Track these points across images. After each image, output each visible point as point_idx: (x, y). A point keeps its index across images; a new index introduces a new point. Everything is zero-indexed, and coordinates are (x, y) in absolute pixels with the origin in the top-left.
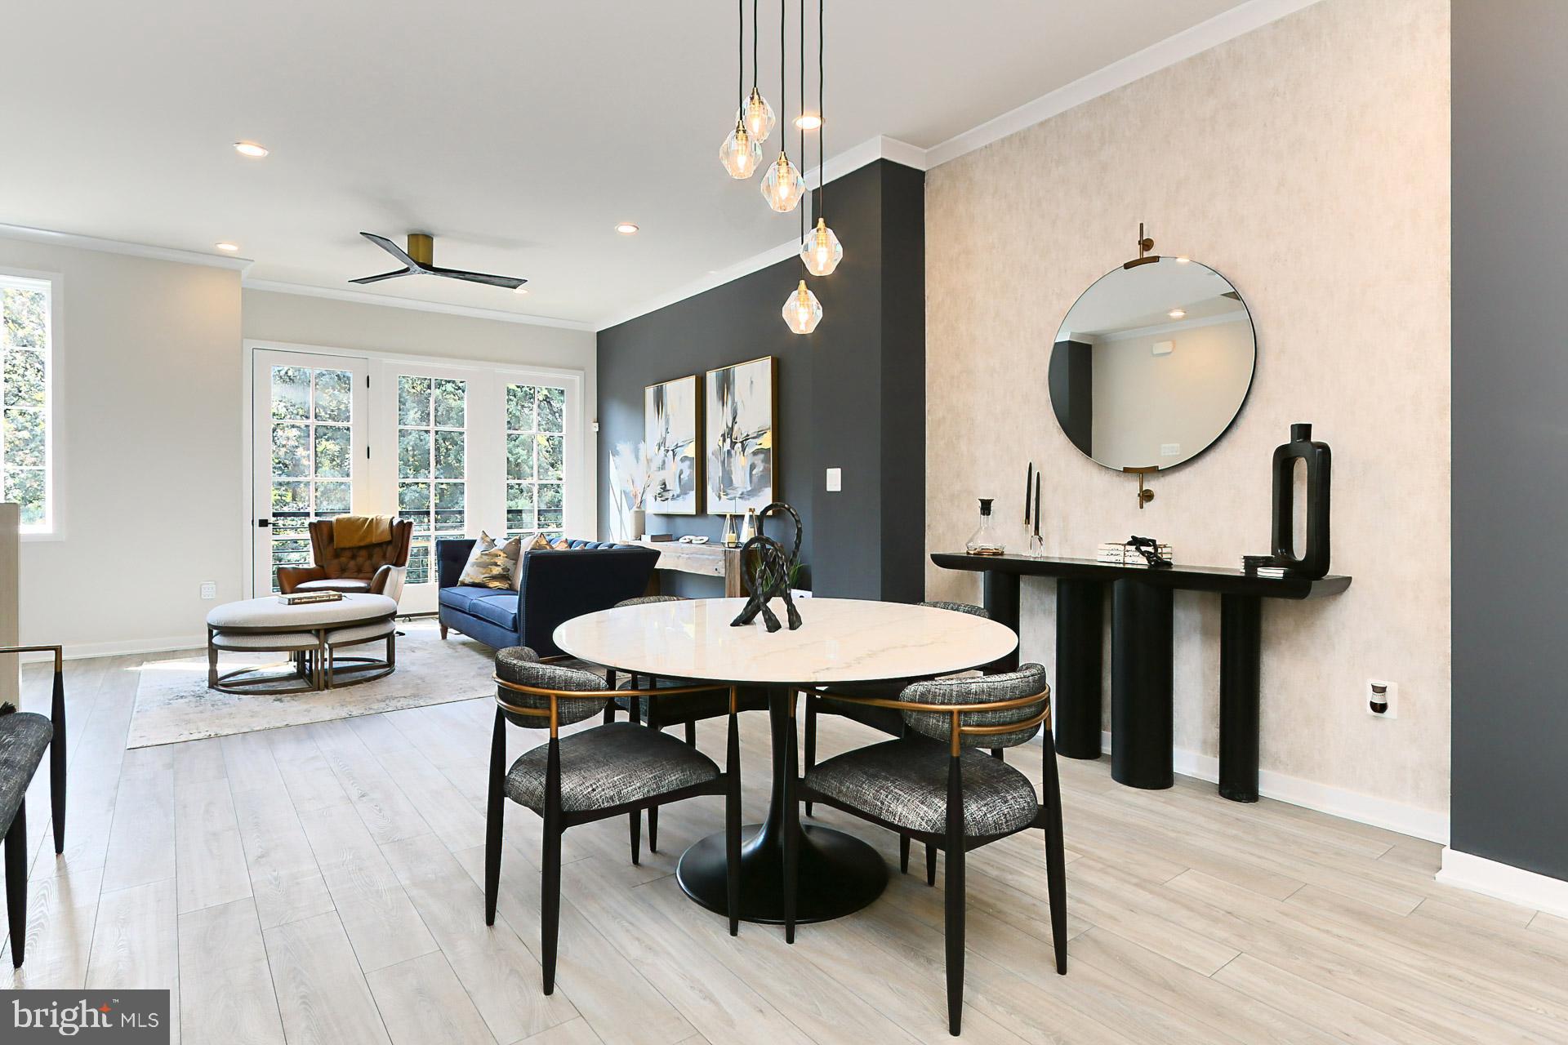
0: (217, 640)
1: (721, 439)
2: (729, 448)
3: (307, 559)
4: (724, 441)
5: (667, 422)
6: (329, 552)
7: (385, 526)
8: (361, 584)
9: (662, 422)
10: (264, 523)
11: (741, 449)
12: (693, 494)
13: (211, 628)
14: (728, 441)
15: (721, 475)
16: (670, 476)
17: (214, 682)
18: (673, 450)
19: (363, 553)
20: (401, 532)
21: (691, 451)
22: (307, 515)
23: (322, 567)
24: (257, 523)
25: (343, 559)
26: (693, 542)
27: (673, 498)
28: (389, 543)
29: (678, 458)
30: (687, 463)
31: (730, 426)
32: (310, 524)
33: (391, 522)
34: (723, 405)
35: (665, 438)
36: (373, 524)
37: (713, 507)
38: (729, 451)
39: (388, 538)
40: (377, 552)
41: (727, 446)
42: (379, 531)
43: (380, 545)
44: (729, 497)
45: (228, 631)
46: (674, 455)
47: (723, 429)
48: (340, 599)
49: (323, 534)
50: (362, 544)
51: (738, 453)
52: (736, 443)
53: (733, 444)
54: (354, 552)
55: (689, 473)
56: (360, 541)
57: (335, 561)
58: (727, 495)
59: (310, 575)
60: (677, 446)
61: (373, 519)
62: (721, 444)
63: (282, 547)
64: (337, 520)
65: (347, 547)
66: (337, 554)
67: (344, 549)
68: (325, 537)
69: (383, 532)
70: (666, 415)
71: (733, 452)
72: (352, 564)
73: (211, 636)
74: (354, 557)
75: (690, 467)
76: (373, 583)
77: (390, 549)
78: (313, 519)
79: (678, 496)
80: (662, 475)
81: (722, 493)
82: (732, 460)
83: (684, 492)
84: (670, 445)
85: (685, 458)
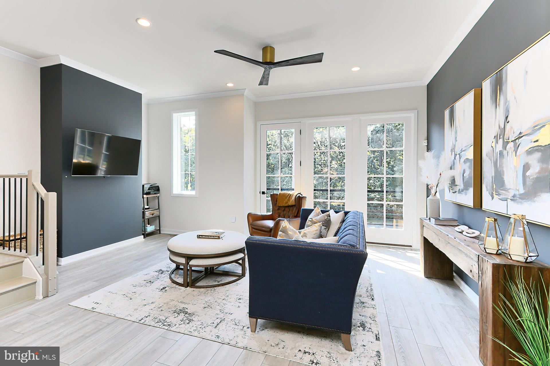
1: (494, 141)
2: (501, 149)
4: (497, 142)
5: (456, 132)
6: (276, 208)
7: (294, 198)
9: (453, 133)
10: (263, 193)
11: (513, 149)
12: (471, 190)
14: (501, 141)
15: (493, 175)
16: (457, 173)
18: (459, 154)
19: (286, 209)
20: (299, 201)
21: (470, 154)
22: (278, 189)
23: (273, 214)
24: (261, 193)
25: (280, 211)
26: (464, 233)
27: (460, 192)
29: (462, 160)
30: (468, 164)
31: (503, 127)
32: (271, 195)
33: (296, 196)
34: (496, 107)
35: (455, 145)
36: (290, 197)
37: (488, 204)
38: (501, 153)
39: (294, 204)
40: (291, 209)
41: (500, 147)
42: (292, 200)
44: (501, 197)
46: (460, 158)
47: (495, 130)
49: (274, 199)
50: (286, 205)
51: (510, 153)
52: (508, 142)
53: (505, 144)
54: (284, 208)
55: (469, 172)
56: (286, 203)
57: (277, 212)
58: (499, 195)
60: (462, 151)
61: (291, 194)
62: (494, 145)
64: (279, 194)
67: (281, 207)
68: (275, 201)
70: (455, 128)
71: (505, 152)
72: (282, 213)
75: (470, 168)
79: (462, 191)
80: (452, 173)
81: (494, 193)
82: (504, 160)
83: (466, 188)
84: (458, 151)
85: (467, 160)
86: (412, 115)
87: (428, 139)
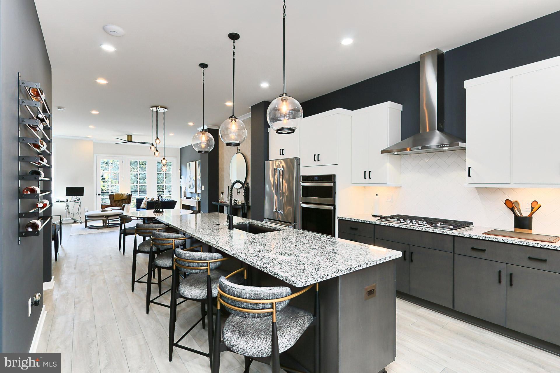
0: (87, 218)
1: (198, 176)
3: (108, 203)
6: (113, 201)
7: (126, 195)
8: (119, 208)
9: (190, 171)
10: (99, 195)
13: (86, 216)
16: (191, 184)
17: (86, 227)
19: (121, 201)
20: (130, 196)
21: (194, 178)
22: (109, 193)
23: (112, 204)
24: (97, 195)
25: (116, 203)
26: (193, 199)
28: (126, 199)
32: (109, 195)
33: (127, 194)
35: (190, 175)
36: (123, 195)
39: (126, 198)
40: (124, 201)
42: (125, 196)
43: (124, 199)
45: (88, 216)
48: (111, 211)
49: (112, 197)
50: (121, 199)
54: (119, 201)
56: (120, 198)
57: (114, 203)
59: (108, 206)
60: (192, 177)
63: (103, 199)
64: (115, 194)
65: (117, 200)
66: (115, 201)
67: (116, 200)
68: (112, 198)
69: (125, 197)
72: (118, 204)
73: (85, 218)
74: (119, 202)
75: (194, 182)
76: (121, 208)
77: (127, 200)
78: (110, 194)
79: (192, 189)
81: (199, 188)
85: (193, 180)
86: (175, 159)
87: (181, 169)
